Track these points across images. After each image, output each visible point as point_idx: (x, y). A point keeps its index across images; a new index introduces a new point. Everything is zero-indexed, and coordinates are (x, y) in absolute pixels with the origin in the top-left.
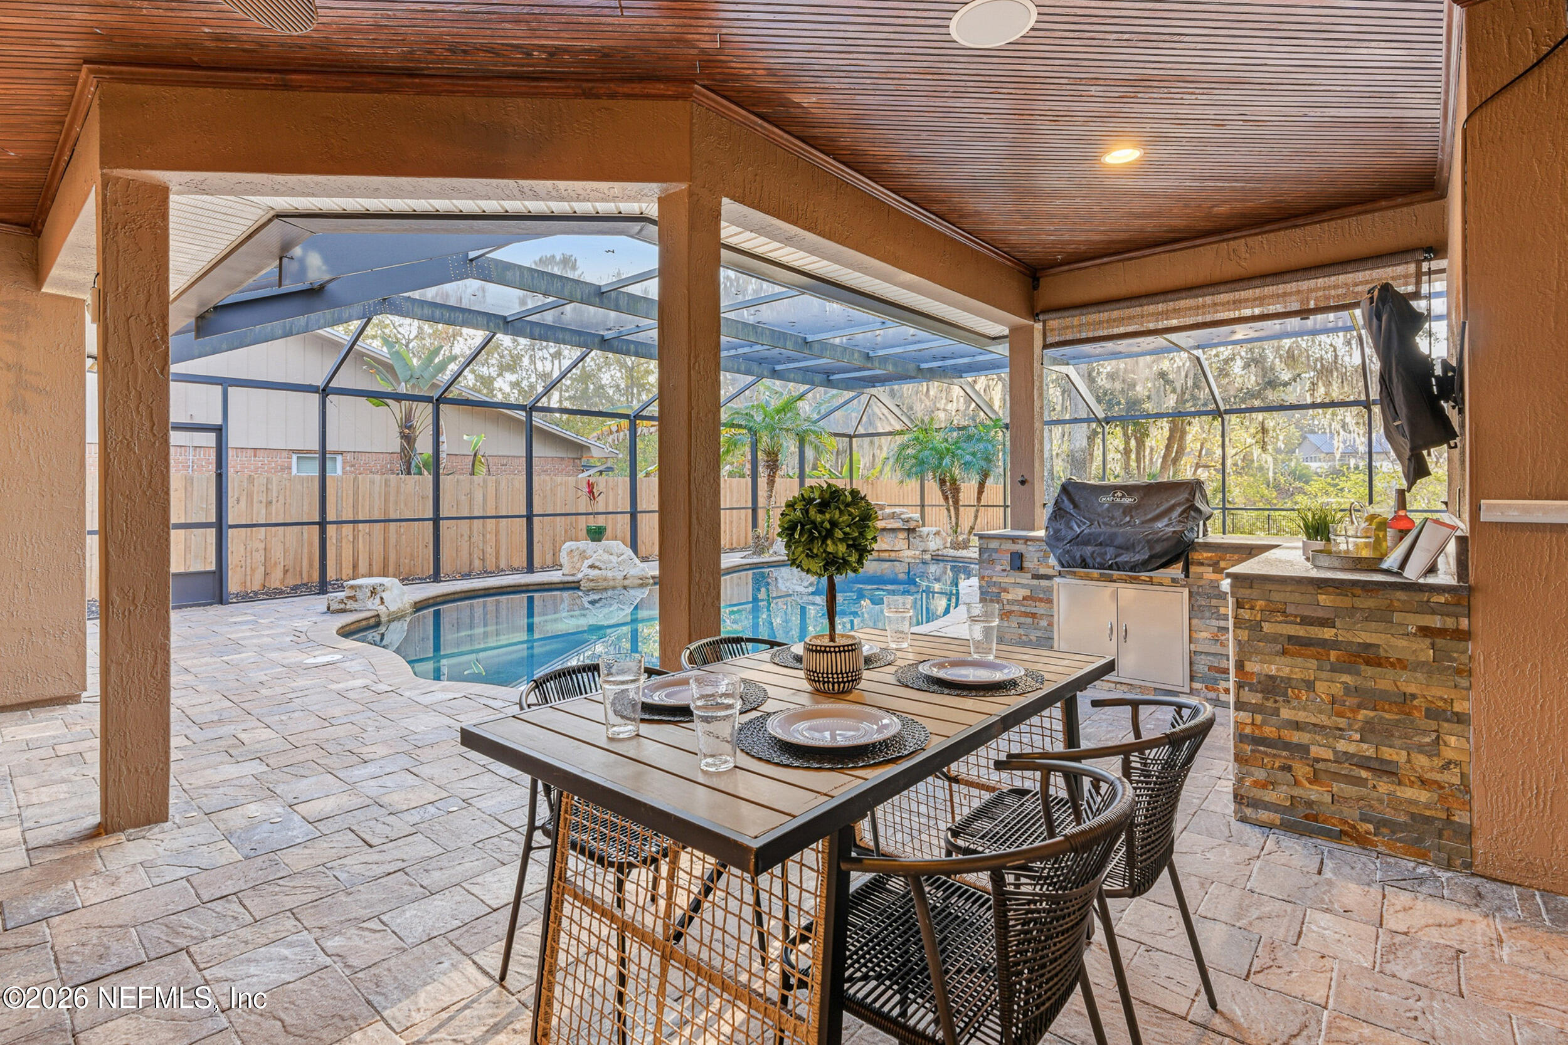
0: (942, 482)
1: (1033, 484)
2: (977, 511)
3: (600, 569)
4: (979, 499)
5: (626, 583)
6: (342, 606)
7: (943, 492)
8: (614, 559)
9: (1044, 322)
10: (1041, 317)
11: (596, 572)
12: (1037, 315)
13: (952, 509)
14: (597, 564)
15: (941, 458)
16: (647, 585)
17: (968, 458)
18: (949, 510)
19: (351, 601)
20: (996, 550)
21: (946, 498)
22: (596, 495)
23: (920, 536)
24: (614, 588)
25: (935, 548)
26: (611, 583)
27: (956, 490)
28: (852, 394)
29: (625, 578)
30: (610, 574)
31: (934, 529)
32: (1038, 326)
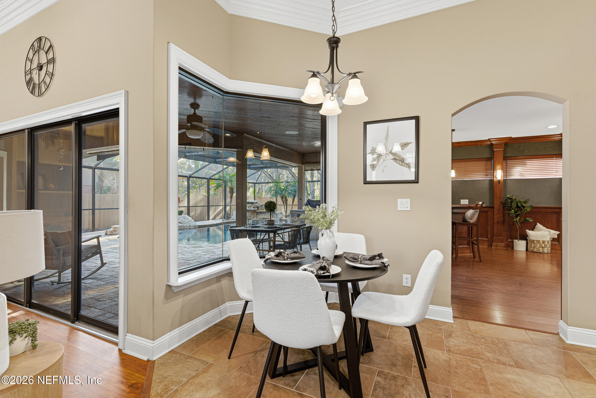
0: (282, 198)
1: (302, 200)
2: (292, 207)
3: (182, 223)
4: (293, 203)
5: (190, 227)
6: (111, 233)
7: (283, 201)
8: (186, 220)
9: (305, 165)
10: (304, 164)
11: (181, 224)
12: (303, 164)
13: (285, 206)
14: (181, 222)
15: (282, 191)
16: (196, 228)
17: (290, 191)
18: (284, 206)
19: (114, 232)
20: (294, 214)
21: (284, 203)
22: (180, 201)
23: (276, 214)
24: (186, 229)
25: (280, 217)
26: (185, 228)
27: (286, 200)
28: (256, 171)
29: (190, 226)
30: (185, 225)
31: (280, 212)
32: (304, 166)
